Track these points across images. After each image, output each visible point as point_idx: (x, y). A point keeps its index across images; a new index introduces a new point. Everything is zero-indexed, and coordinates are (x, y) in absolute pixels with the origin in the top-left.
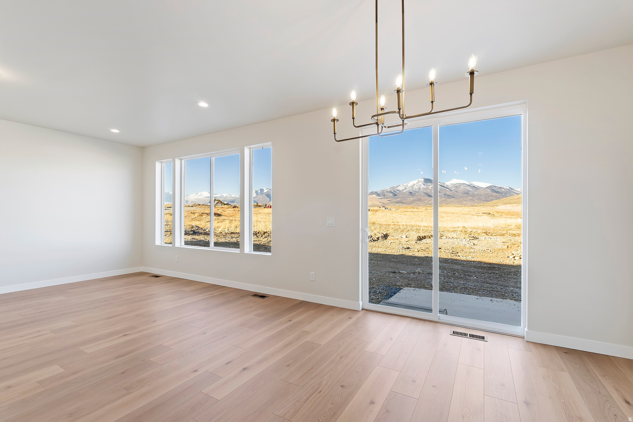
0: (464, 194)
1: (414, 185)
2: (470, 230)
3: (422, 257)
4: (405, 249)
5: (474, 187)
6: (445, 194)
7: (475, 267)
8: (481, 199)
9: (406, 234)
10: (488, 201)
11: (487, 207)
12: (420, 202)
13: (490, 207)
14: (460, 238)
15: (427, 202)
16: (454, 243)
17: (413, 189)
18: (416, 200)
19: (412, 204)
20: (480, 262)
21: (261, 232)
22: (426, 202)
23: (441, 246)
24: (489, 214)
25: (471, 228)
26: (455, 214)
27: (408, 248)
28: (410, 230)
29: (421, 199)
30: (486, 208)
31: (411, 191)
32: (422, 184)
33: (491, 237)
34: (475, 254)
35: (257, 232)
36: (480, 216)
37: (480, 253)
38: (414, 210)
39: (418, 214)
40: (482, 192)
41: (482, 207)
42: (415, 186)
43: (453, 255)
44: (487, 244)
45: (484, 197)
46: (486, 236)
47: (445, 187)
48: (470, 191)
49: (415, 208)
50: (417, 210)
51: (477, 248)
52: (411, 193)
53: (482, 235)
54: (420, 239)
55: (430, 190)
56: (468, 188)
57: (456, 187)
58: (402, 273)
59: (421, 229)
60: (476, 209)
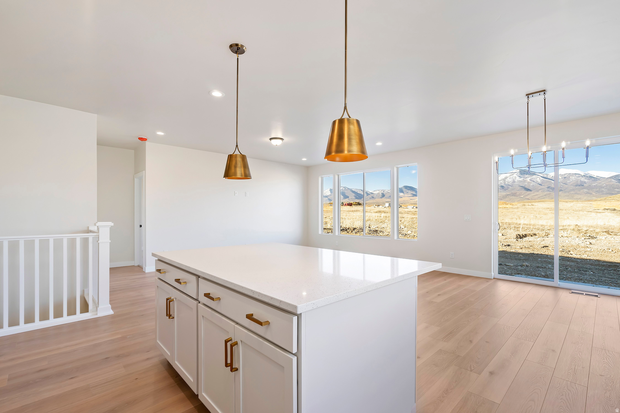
0: (576, 186)
1: (506, 178)
2: (586, 229)
3: (527, 254)
4: (505, 246)
5: (591, 177)
6: (549, 187)
7: (591, 264)
8: (602, 191)
9: (502, 232)
10: (612, 194)
11: (611, 202)
12: (514, 197)
13: (616, 201)
14: (572, 237)
15: (524, 196)
16: (564, 241)
17: (505, 183)
18: (509, 195)
19: (504, 200)
20: (598, 261)
21: (351, 228)
22: (522, 196)
23: (548, 244)
24: (615, 210)
25: (587, 226)
26: (564, 211)
27: (509, 245)
28: (506, 228)
29: (516, 193)
30: (609, 203)
31: (503, 185)
32: (517, 177)
33: (615, 237)
34: (591, 253)
35: (347, 228)
36: (600, 213)
37: (598, 253)
38: (507, 206)
39: (513, 211)
40: (603, 183)
41: (604, 202)
42: (508, 178)
43: (563, 253)
44: (608, 243)
45: (606, 189)
46: (608, 235)
47: (549, 179)
48: (585, 182)
49: (509, 204)
50: (511, 206)
51: (594, 247)
52: (502, 187)
53: (601, 235)
54: (521, 237)
55: (528, 182)
56: (583, 179)
57: (565, 178)
58: (508, 265)
59: (521, 227)
60: (595, 204)
